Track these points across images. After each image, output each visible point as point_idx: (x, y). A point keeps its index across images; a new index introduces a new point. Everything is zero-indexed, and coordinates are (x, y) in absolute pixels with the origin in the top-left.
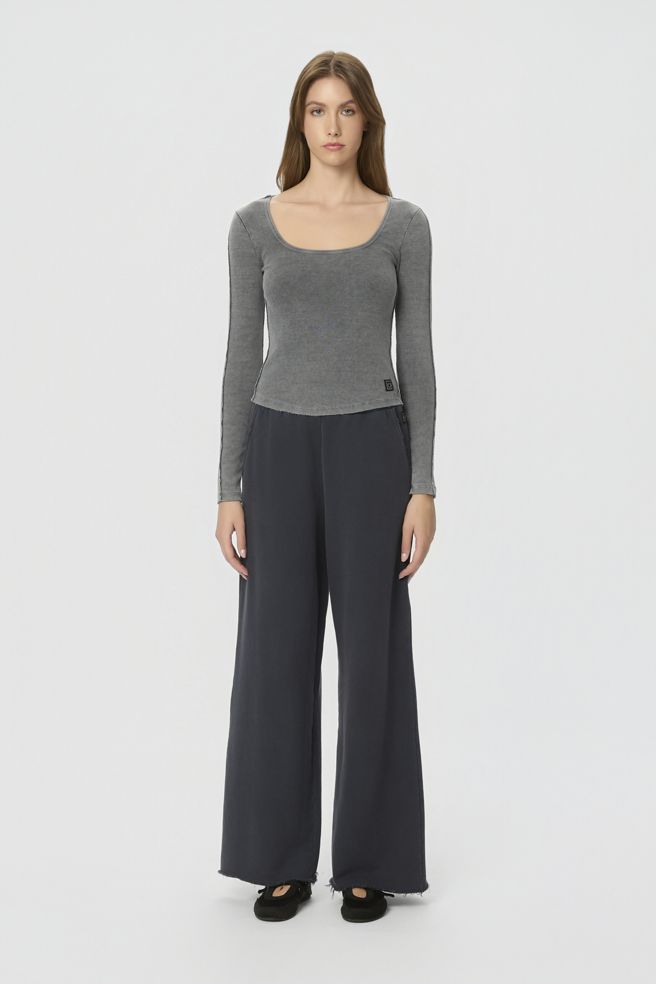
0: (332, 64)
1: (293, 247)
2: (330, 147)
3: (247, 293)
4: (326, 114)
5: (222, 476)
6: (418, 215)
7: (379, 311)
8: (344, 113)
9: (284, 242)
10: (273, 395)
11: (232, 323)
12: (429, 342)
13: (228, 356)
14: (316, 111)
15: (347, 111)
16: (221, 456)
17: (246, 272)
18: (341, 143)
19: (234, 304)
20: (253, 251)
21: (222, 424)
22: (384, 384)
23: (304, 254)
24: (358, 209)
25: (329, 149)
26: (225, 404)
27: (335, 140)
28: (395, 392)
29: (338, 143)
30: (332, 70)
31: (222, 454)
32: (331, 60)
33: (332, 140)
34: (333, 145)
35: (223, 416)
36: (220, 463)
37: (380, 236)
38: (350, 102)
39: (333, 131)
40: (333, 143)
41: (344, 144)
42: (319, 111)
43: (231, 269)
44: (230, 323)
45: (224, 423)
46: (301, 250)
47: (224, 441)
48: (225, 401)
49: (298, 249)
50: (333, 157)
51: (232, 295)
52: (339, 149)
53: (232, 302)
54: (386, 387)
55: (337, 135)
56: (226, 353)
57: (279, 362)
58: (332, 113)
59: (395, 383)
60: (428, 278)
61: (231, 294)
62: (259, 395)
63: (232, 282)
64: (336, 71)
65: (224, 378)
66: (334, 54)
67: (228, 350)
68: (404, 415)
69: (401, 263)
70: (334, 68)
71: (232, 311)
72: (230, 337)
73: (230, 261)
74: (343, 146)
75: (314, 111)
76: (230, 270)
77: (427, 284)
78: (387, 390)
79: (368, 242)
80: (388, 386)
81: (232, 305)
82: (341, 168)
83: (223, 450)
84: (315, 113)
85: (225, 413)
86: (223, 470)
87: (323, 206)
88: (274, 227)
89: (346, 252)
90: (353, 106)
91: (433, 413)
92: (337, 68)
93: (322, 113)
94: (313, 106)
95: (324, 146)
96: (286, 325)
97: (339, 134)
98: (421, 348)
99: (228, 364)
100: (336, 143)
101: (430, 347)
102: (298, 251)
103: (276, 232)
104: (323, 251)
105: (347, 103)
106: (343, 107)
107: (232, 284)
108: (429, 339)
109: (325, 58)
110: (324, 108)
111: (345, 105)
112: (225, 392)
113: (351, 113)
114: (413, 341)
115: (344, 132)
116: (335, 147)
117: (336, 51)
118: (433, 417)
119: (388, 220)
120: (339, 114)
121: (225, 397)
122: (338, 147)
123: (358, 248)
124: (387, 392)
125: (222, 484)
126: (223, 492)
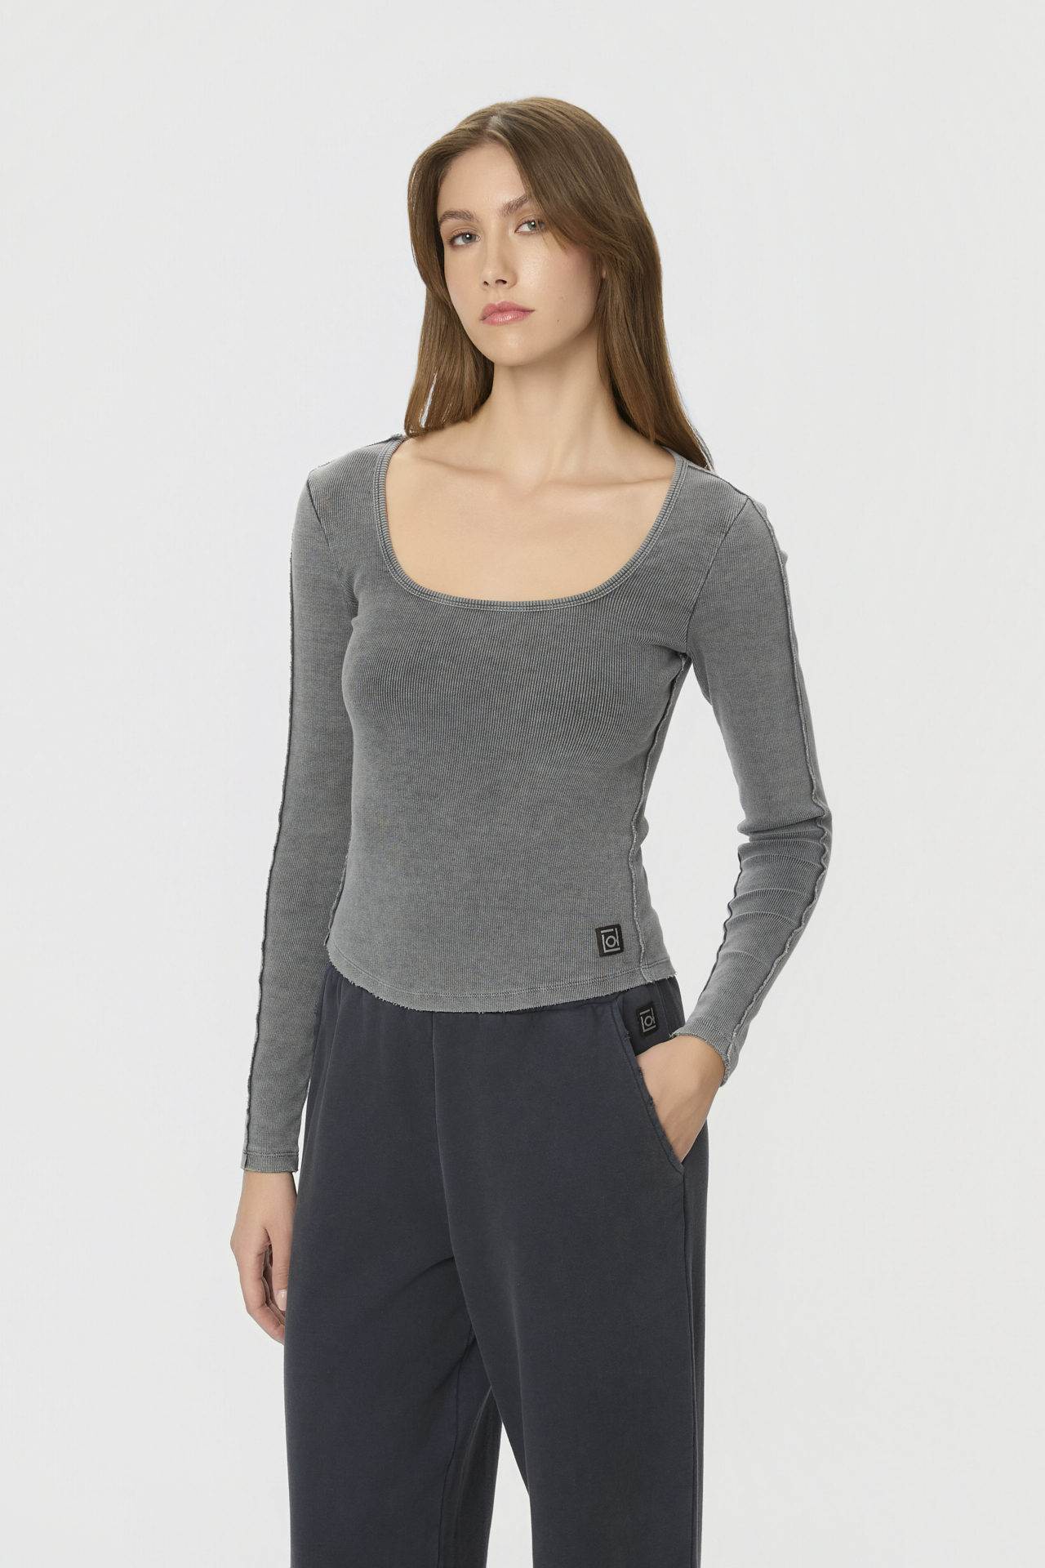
2: (494, 318)
3: (325, 674)
4: (483, 240)
5: (252, 1108)
11: (294, 741)
13: (284, 818)
14: (463, 235)
16: (253, 1058)
17: (321, 626)
18: (520, 304)
22: (594, 940)
25: (493, 323)
26: (269, 934)
27: (502, 296)
28: (628, 955)
29: (512, 303)
31: (257, 1055)
33: (498, 299)
34: (501, 310)
36: (251, 1077)
37: (634, 576)
42: (470, 237)
45: (265, 978)
46: (429, 594)
47: (262, 1023)
52: (517, 320)
54: (602, 947)
56: (278, 812)
58: (494, 235)
71: (295, 711)
74: (525, 312)
75: (458, 236)
78: (603, 955)
83: (259, 1044)
84: (460, 241)
85: (268, 955)
86: (255, 1094)
94: (455, 223)
95: (484, 318)
99: (282, 838)
100: (502, 303)
105: (522, 201)
111: (518, 206)
112: (270, 904)
116: (508, 317)
119: (665, 534)
122: (513, 313)
123: (567, 602)
124: (601, 959)
125: (251, 1127)
126: (251, 1147)
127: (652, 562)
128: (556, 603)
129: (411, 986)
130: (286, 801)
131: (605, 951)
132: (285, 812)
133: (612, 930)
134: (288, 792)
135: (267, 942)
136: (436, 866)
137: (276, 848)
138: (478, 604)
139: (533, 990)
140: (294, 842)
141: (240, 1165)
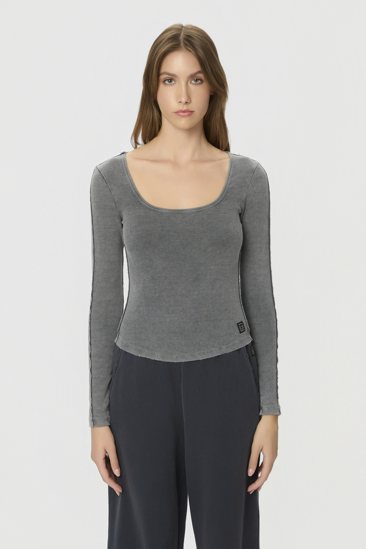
0: (182, 37)
1: (150, 206)
2: (181, 114)
3: (109, 240)
4: (177, 83)
5: (93, 404)
6: (259, 169)
7: (229, 263)
8: (193, 82)
9: (143, 200)
10: (134, 342)
12: (270, 280)
13: (93, 295)
14: (168, 80)
15: (196, 81)
16: (91, 386)
17: (107, 223)
18: (191, 110)
19: (97, 250)
20: (114, 204)
21: (90, 356)
22: (237, 328)
23: (162, 213)
24: (207, 166)
25: (180, 115)
26: (92, 338)
27: (185, 108)
28: (246, 332)
29: (189, 110)
30: (182, 44)
32: (180, 34)
33: (182, 108)
34: (184, 112)
35: (91, 349)
36: (90, 392)
37: (227, 192)
38: (199, 72)
39: (184, 100)
40: (183, 110)
41: (193, 111)
42: (170, 80)
43: (94, 218)
44: (94, 267)
45: (92, 355)
46: (158, 209)
47: (93, 372)
48: (92, 336)
49: (155, 208)
50: (184, 122)
51: (95, 241)
52: (189, 115)
53: (95, 248)
54: (240, 330)
55: (187, 102)
57: (140, 312)
58: (183, 83)
59: (245, 323)
60: (268, 223)
61: (93, 241)
62: (121, 338)
63: (94, 230)
64: (186, 45)
65: (90, 315)
66: (183, 27)
67: (93, 290)
68: (252, 349)
69: (245, 212)
70: (184, 42)
71: (95, 256)
72: (94, 278)
73: (93, 211)
75: (166, 80)
76: (92, 219)
77: (268, 229)
78: (241, 332)
79: (218, 200)
80: (240, 328)
81: (95, 250)
82: (190, 130)
83: (93, 380)
84: (167, 82)
85: (93, 347)
86: (93, 398)
87: (175, 164)
88: (133, 185)
89: (199, 211)
90: (201, 76)
91: (276, 341)
92: (187, 43)
93: (173, 82)
94: (166, 76)
95: (176, 112)
96: (147, 279)
97: (189, 102)
98: (263, 286)
99: (94, 303)
100: (186, 110)
101: (270, 283)
102: (155, 210)
103: (135, 189)
104: (179, 211)
105: (196, 73)
106: (193, 77)
107: (95, 232)
108: (270, 277)
109: (174, 32)
110: (175, 78)
111: (194, 75)
112: (91, 327)
113: (199, 82)
114: (256, 280)
115: (193, 100)
116: (186, 114)
117: (184, 24)
118: (276, 345)
119: (233, 176)
120: (189, 83)
121: (92, 333)
122: (188, 113)
123: (209, 206)
124: (240, 334)
125: (93, 411)
126: (94, 418)
127: (231, 186)
128: (205, 207)
129: (172, 354)
130: (94, 290)
131: (241, 331)
132: (93, 293)
133: (241, 324)
134: (94, 286)
135: (91, 341)
136: (180, 309)
137: (91, 307)
138: (178, 211)
139: (220, 348)
140: (99, 304)
141: (89, 426)
